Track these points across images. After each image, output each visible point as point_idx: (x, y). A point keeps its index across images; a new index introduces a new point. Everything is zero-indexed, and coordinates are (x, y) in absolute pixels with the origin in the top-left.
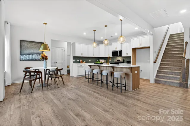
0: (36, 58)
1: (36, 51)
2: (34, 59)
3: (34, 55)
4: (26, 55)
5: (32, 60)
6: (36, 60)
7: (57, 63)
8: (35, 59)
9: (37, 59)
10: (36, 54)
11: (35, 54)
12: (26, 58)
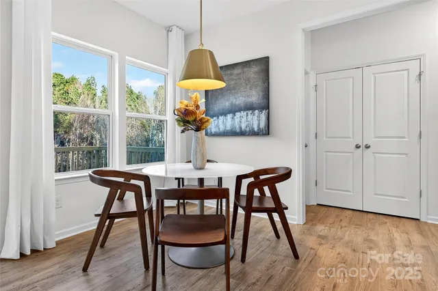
0: (243, 127)
1: (244, 99)
2: (238, 130)
3: (238, 114)
4: (218, 117)
5: (233, 133)
6: (242, 134)
7: (367, 147)
8: (241, 128)
9: (248, 129)
10: (244, 110)
11: (240, 110)
12: (217, 126)
